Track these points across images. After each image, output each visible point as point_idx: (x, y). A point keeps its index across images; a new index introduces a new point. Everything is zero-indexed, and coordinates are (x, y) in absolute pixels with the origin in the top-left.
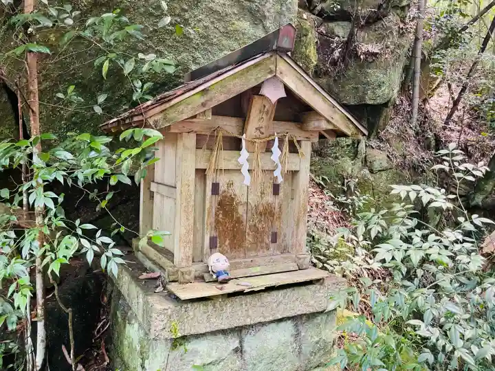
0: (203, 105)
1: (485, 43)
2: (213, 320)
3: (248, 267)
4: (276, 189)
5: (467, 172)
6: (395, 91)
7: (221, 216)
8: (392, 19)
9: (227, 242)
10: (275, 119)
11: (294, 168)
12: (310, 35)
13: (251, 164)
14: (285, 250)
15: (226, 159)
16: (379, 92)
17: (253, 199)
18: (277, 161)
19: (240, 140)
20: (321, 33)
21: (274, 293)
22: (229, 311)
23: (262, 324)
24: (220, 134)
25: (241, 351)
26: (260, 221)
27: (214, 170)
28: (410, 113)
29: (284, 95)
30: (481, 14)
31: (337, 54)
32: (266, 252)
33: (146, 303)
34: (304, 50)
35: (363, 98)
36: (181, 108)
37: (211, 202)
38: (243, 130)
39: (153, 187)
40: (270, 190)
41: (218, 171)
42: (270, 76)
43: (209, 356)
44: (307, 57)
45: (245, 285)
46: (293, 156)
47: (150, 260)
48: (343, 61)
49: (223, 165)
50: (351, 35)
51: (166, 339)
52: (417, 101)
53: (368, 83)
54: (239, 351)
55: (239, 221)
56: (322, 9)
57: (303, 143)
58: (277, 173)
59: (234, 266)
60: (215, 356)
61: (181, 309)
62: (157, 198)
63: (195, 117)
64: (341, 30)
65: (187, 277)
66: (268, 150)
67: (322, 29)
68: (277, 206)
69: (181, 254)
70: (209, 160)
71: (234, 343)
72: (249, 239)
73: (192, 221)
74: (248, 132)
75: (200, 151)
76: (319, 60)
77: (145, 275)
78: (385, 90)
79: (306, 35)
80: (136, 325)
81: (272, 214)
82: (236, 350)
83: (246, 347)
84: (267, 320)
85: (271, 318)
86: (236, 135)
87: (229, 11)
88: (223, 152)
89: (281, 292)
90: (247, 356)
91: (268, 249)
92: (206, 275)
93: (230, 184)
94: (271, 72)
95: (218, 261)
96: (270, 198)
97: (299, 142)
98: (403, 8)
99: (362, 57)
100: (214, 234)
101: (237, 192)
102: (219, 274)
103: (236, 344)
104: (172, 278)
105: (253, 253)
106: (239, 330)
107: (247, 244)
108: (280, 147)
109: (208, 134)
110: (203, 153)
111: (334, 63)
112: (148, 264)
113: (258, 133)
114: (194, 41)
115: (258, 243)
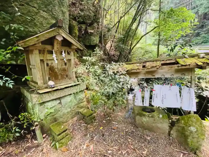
0: (38, 41)
1: (116, 32)
2: (51, 97)
3: (60, 83)
4: (66, 64)
5: (99, 53)
6: (98, 42)
7: (50, 72)
8: (95, 25)
9: (53, 78)
10: (62, 46)
11: (70, 58)
12: (76, 27)
13: (57, 58)
14: (70, 79)
15: (49, 57)
16: (94, 42)
17: (59, 67)
18: (64, 57)
19: (53, 51)
20: (79, 27)
21: (67, 89)
22: (55, 94)
23: (66, 96)
24: (46, 50)
25: (61, 103)
26: (62, 72)
27: (46, 60)
28: (102, 47)
29: (63, 39)
30: (115, 25)
31: (83, 32)
32: (65, 80)
33: (31, 96)
34: (74, 31)
35: (90, 44)
36: (30, 41)
37: (47, 68)
38: (53, 49)
39: (31, 67)
40: (64, 64)
41: (47, 60)
42: (58, 34)
43: (52, 105)
44: (76, 33)
45: (59, 88)
46: (69, 55)
47: (33, 86)
48: (85, 34)
49: (48, 58)
50: (86, 28)
51: (38, 104)
52: (103, 45)
53: (91, 40)
54: (60, 103)
55: (56, 73)
56: (78, 21)
57: (71, 52)
58: (65, 60)
59: (56, 84)
60: (53, 105)
61: (41, 96)
62: (32, 69)
63: (35, 44)
64: (84, 27)
65: (42, 88)
66: (61, 54)
67: (79, 26)
68: (66, 68)
69: (40, 82)
70: (44, 57)
71: (58, 101)
72: (60, 77)
73: (41, 74)
74: (55, 49)
75: (40, 55)
76: (79, 34)
77: (31, 90)
78: (95, 41)
79: (75, 27)
80: (30, 103)
81: (65, 70)
82: (59, 103)
83: (62, 102)
84: (67, 95)
85: (67, 94)
86: (51, 50)
87: (48, 17)
88: (48, 55)
89: (69, 88)
90: (62, 104)
91: (66, 79)
92: (48, 87)
93: (52, 63)
94: (58, 33)
95: (51, 83)
96: (64, 66)
97: (70, 52)
98: (98, 22)
99: (89, 33)
100: (49, 76)
101: (54, 65)
102: (51, 86)
103: (59, 102)
104: (38, 89)
105: (61, 80)
106: (59, 98)
107: (59, 78)
108: (65, 53)
109: (42, 50)
110: (42, 55)
111: (83, 35)
112: (32, 87)
113: (57, 49)
114: (38, 25)
115: (63, 78)
